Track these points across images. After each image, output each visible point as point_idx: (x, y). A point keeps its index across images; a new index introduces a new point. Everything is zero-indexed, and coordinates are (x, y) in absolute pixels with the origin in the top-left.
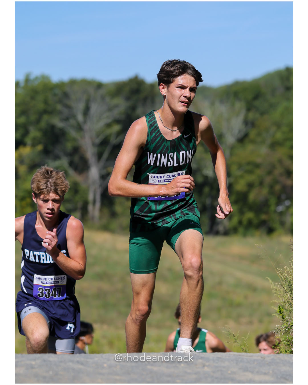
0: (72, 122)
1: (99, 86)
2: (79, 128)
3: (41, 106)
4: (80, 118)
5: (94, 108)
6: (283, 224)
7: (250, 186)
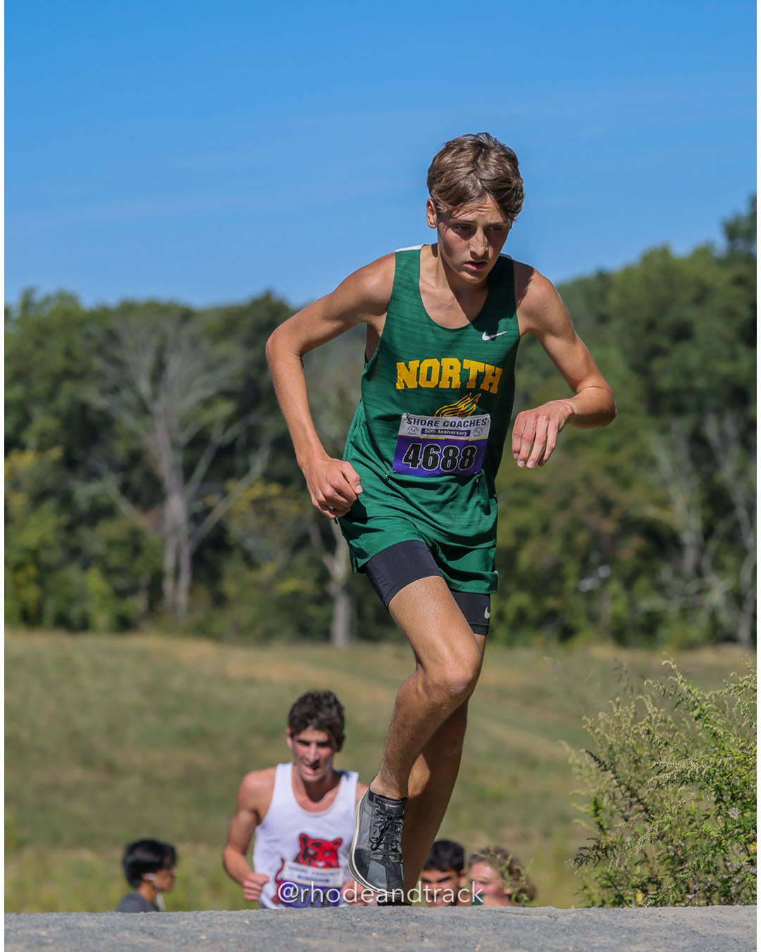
0: (126, 395)
1: (186, 315)
2: (144, 410)
3: (58, 362)
5: (175, 365)
6: (593, 618)
7: (522, 534)
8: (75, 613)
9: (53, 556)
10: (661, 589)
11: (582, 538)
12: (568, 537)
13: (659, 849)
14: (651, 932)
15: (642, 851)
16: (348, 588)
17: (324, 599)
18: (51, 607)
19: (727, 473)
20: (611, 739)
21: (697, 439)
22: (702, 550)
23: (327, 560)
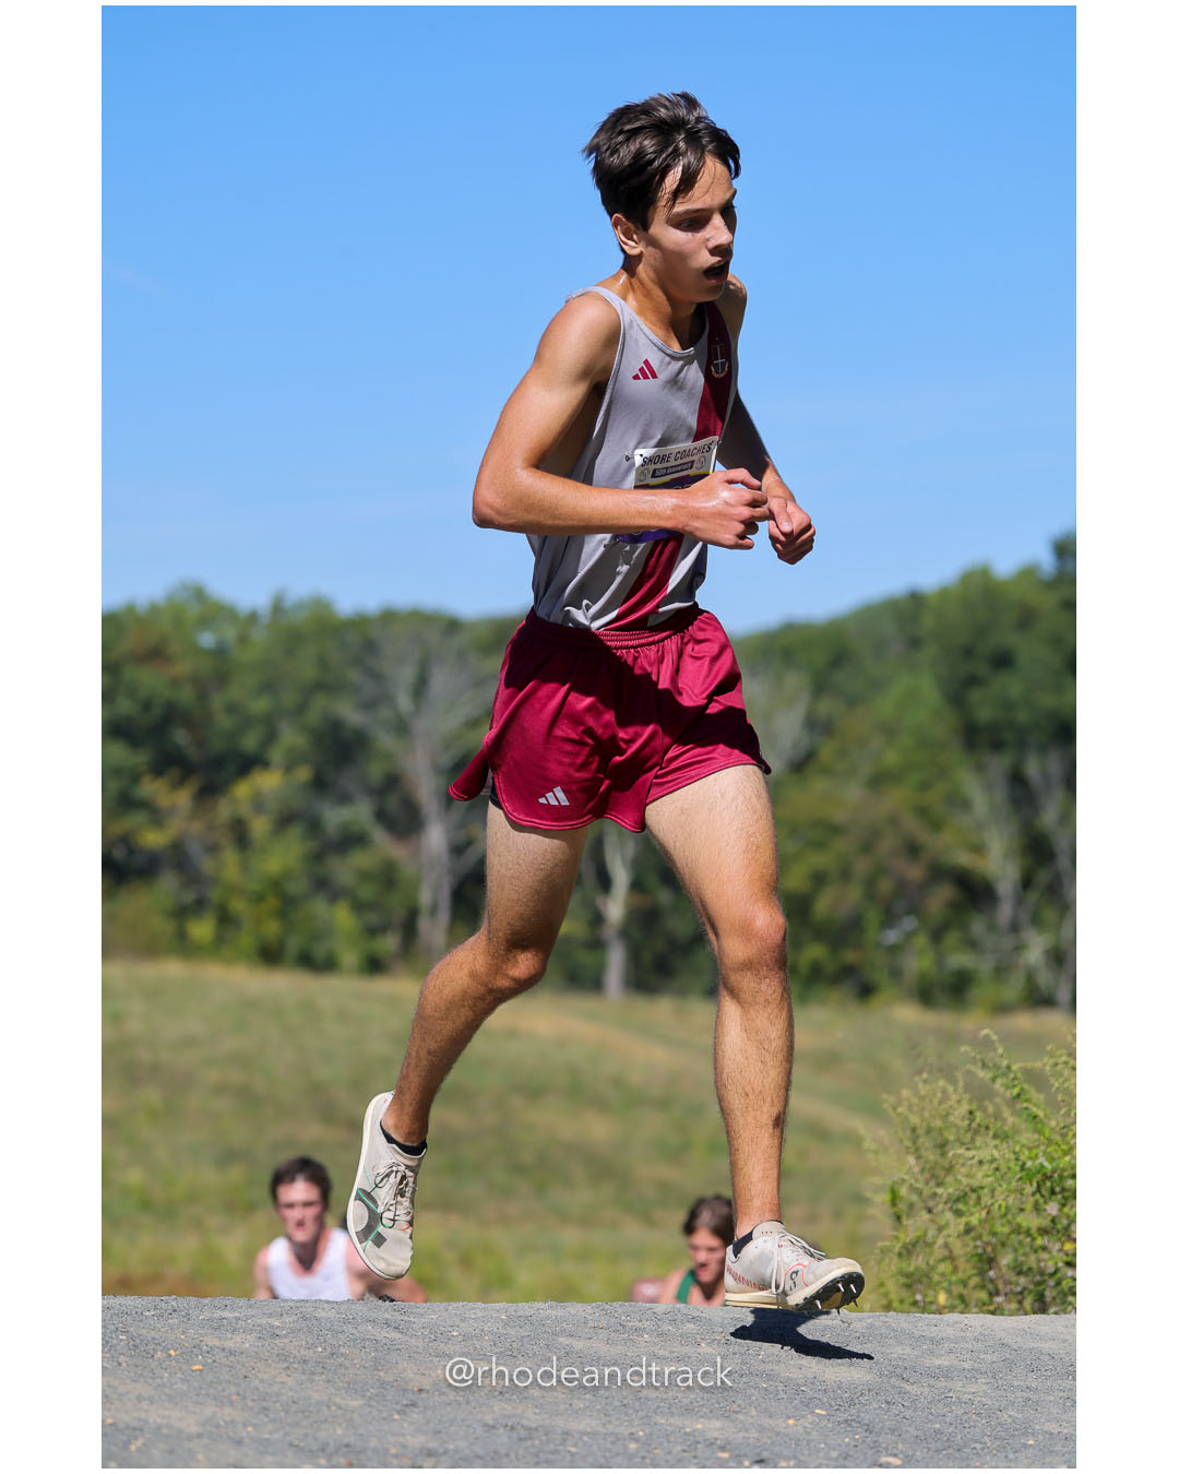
0: (385, 713)
1: (452, 626)
2: (402, 728)
3: (307, 670)
4: (404, 702)
5: (440, 681)
6: (896, 974)
7: (819, 879)
8: (319, 951)
9: (298, 887)
10: (972, 945)
11: (885, 886)
12: (870, 884)
13: (967, 1245)
14: (956, 1343)
15: (946, 1245)
16: (625, 933)
17: (597, 945)
18: (294, 944)
19: (1049, 817)
20: (914, 1120)
21: (1017, 780)
22: (1019, 901)
23: (599, 901)
